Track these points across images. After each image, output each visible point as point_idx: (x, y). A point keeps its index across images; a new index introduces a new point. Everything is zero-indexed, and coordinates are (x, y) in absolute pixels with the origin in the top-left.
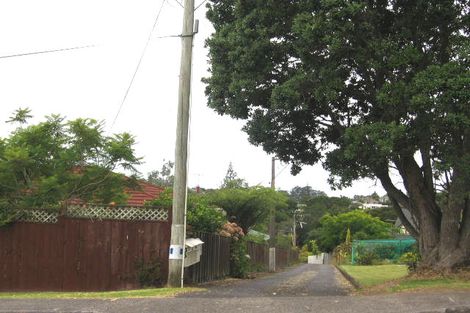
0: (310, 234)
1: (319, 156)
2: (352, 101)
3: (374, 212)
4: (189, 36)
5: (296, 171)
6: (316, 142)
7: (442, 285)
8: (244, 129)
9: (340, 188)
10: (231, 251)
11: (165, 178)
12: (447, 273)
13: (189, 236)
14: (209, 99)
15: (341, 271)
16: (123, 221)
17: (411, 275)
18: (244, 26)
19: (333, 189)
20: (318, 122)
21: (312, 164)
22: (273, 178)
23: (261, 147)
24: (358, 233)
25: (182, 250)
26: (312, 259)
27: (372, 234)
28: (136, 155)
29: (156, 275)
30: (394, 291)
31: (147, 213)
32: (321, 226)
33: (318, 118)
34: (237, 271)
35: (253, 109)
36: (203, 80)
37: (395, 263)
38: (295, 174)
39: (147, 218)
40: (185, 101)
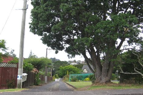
0: (56, 72)
1: (64, 48)
2: (74, 32)
3: (75, 66)
4: (25, 10)
5: (57, 52)
6: (63, 44)
7: (104, 88)
8: (41, 39)
9: (71, 58)
10: (35, 77)
11: (12, 54)
12: (104, 84)
13: (23, 72)
14: (30, 30)
15: (67, 83)
16: (2, 67)
17: (93, 85)
18: (44, 7)
19: (69, 58)
20: (64, 37)
21: (61, 50)
22: (47, 55)
23: (46, 45)
24: (71, 72)
25: (21, 77)
26: (56, 80)
27: (75, 72)
28: (6, 47)
29: (13, 85)
30: (89, 89)
31: (10, 65)
32: (59, 70)
33: (63, 36)
34: (36, 83)
35: (44, 33)
36: (29, 23)
37: (83, 81)
38: (56, 54)
39: (10, 67)
40: (23, 30)
